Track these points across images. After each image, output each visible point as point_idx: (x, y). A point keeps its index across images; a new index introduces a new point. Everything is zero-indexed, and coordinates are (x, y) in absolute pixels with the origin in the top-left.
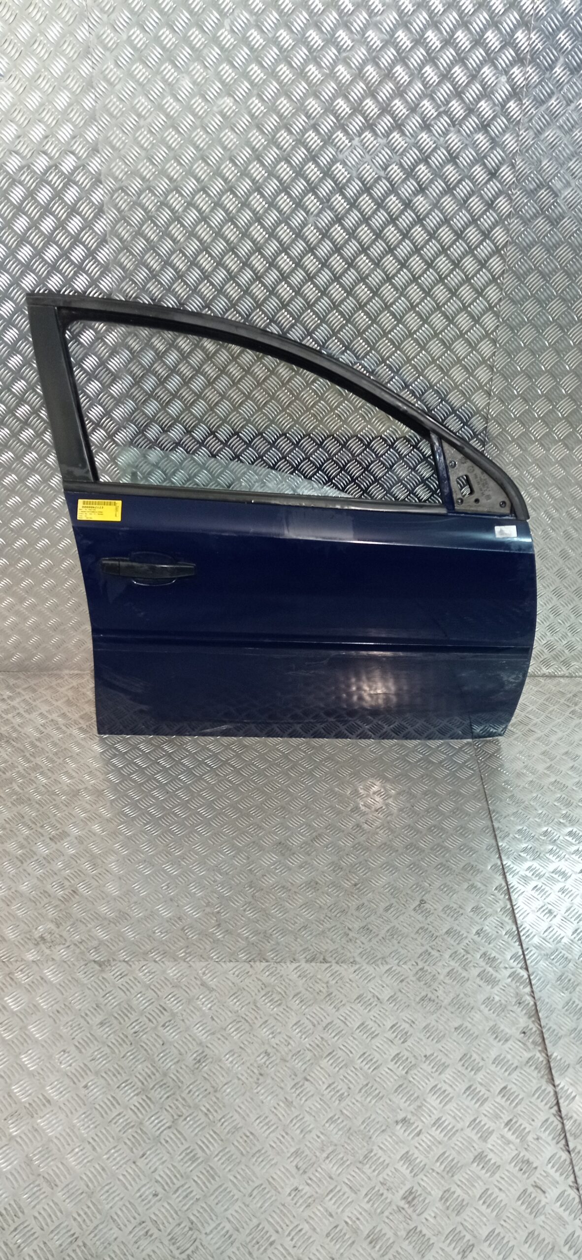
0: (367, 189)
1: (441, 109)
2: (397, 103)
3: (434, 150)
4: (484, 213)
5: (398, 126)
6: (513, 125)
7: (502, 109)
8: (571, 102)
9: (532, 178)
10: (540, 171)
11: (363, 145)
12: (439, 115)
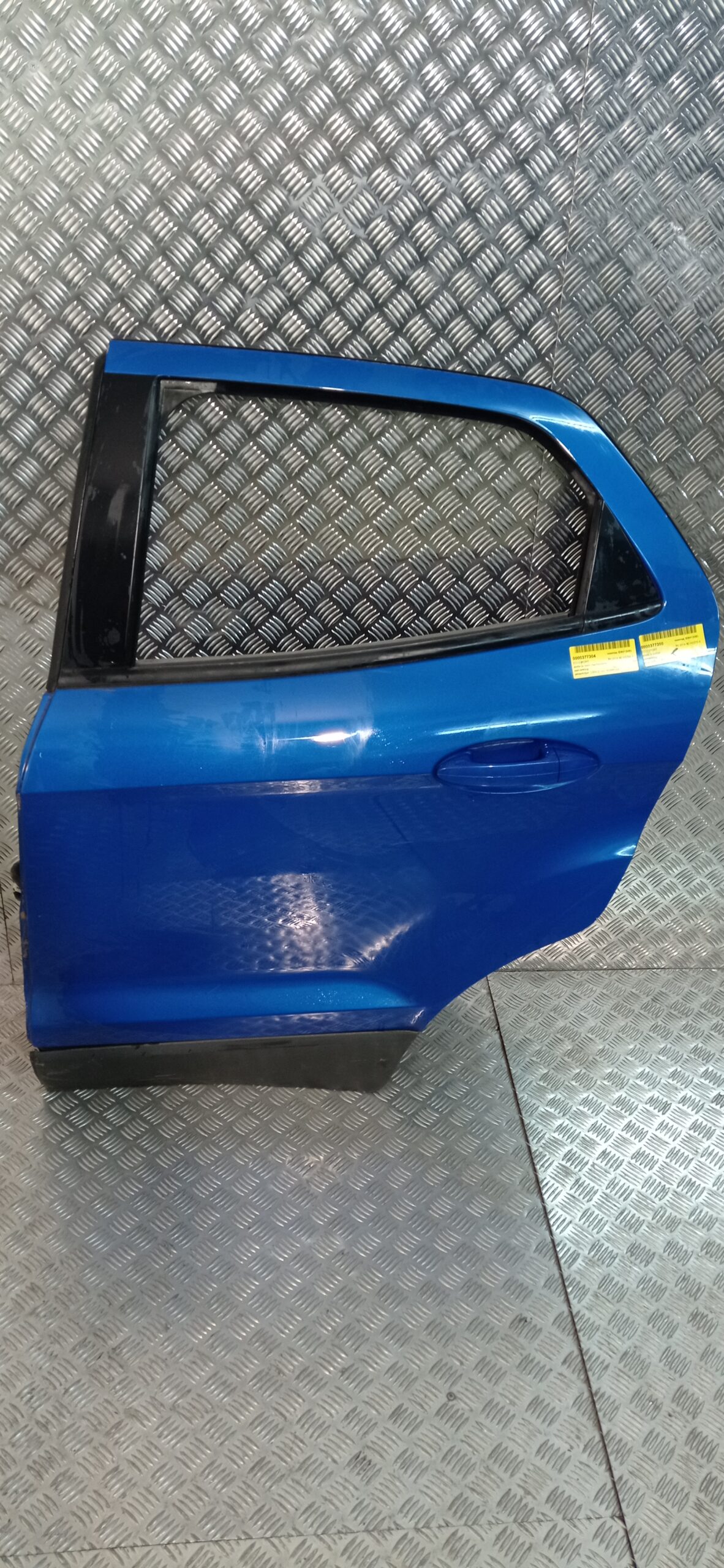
0: (337, 256)
1: (453, 133)
2: (383, 122)
3: (444, 196)
4: (520, 298)
5: (386, 157)
6: (564, 161)
7: (547, 137)
8: (654, 128)
9: (594, 245)
10: (605, 233)
11: (331, 187)
12: (450, 142)
